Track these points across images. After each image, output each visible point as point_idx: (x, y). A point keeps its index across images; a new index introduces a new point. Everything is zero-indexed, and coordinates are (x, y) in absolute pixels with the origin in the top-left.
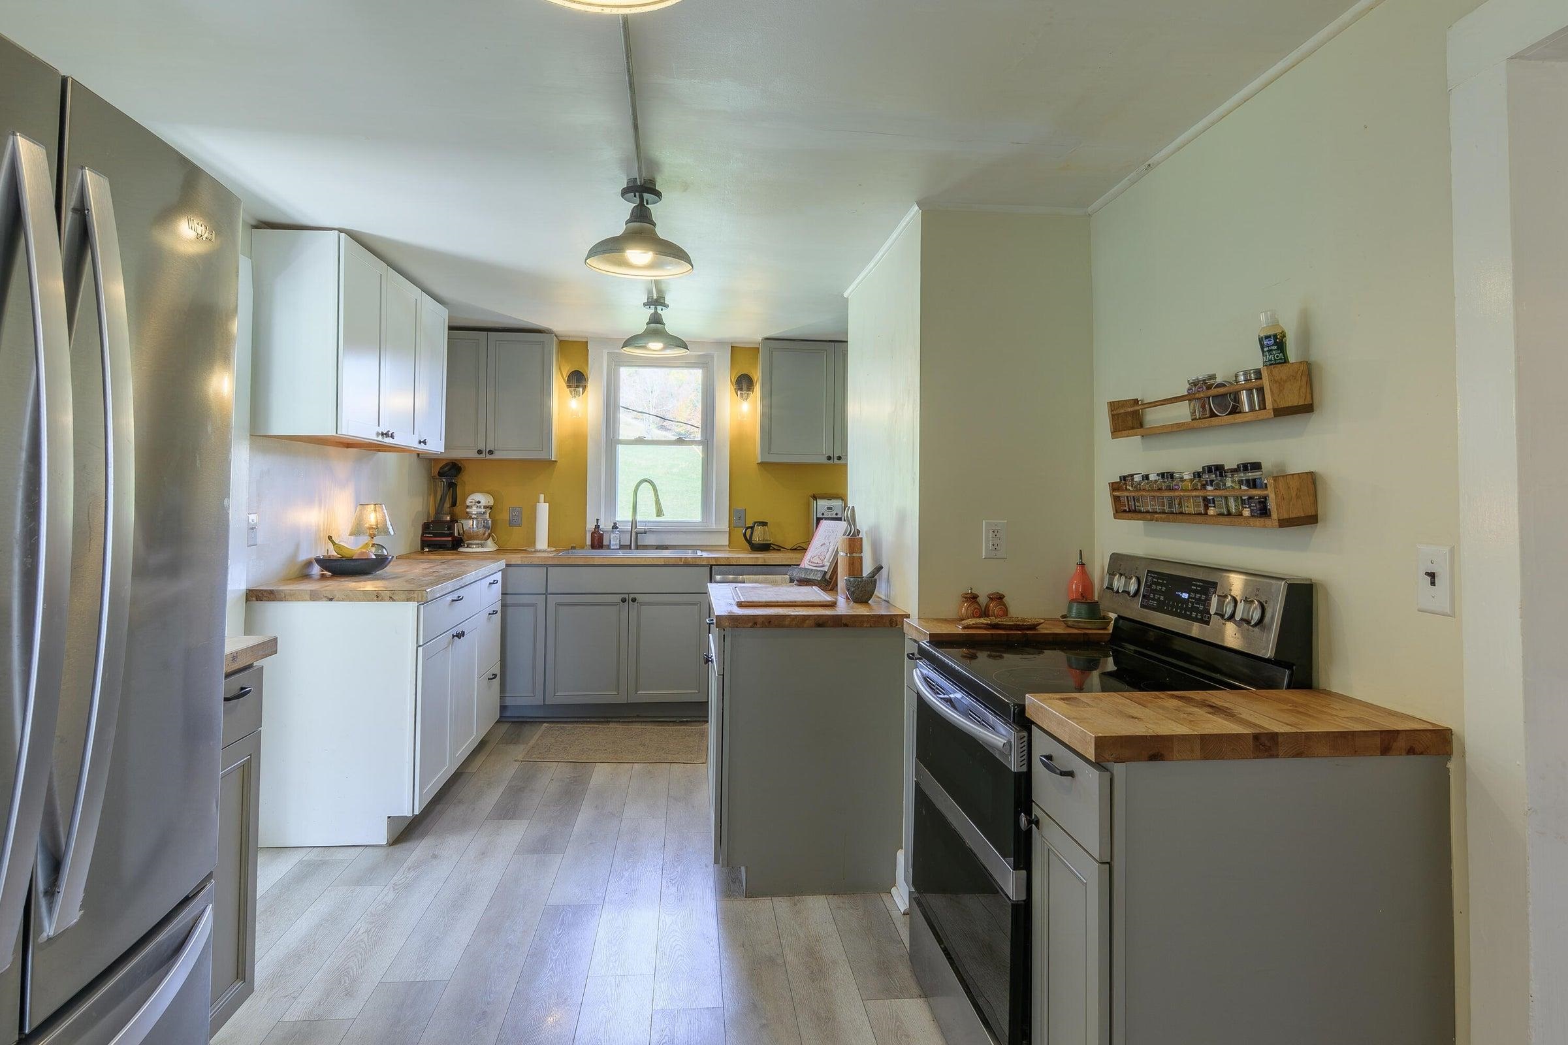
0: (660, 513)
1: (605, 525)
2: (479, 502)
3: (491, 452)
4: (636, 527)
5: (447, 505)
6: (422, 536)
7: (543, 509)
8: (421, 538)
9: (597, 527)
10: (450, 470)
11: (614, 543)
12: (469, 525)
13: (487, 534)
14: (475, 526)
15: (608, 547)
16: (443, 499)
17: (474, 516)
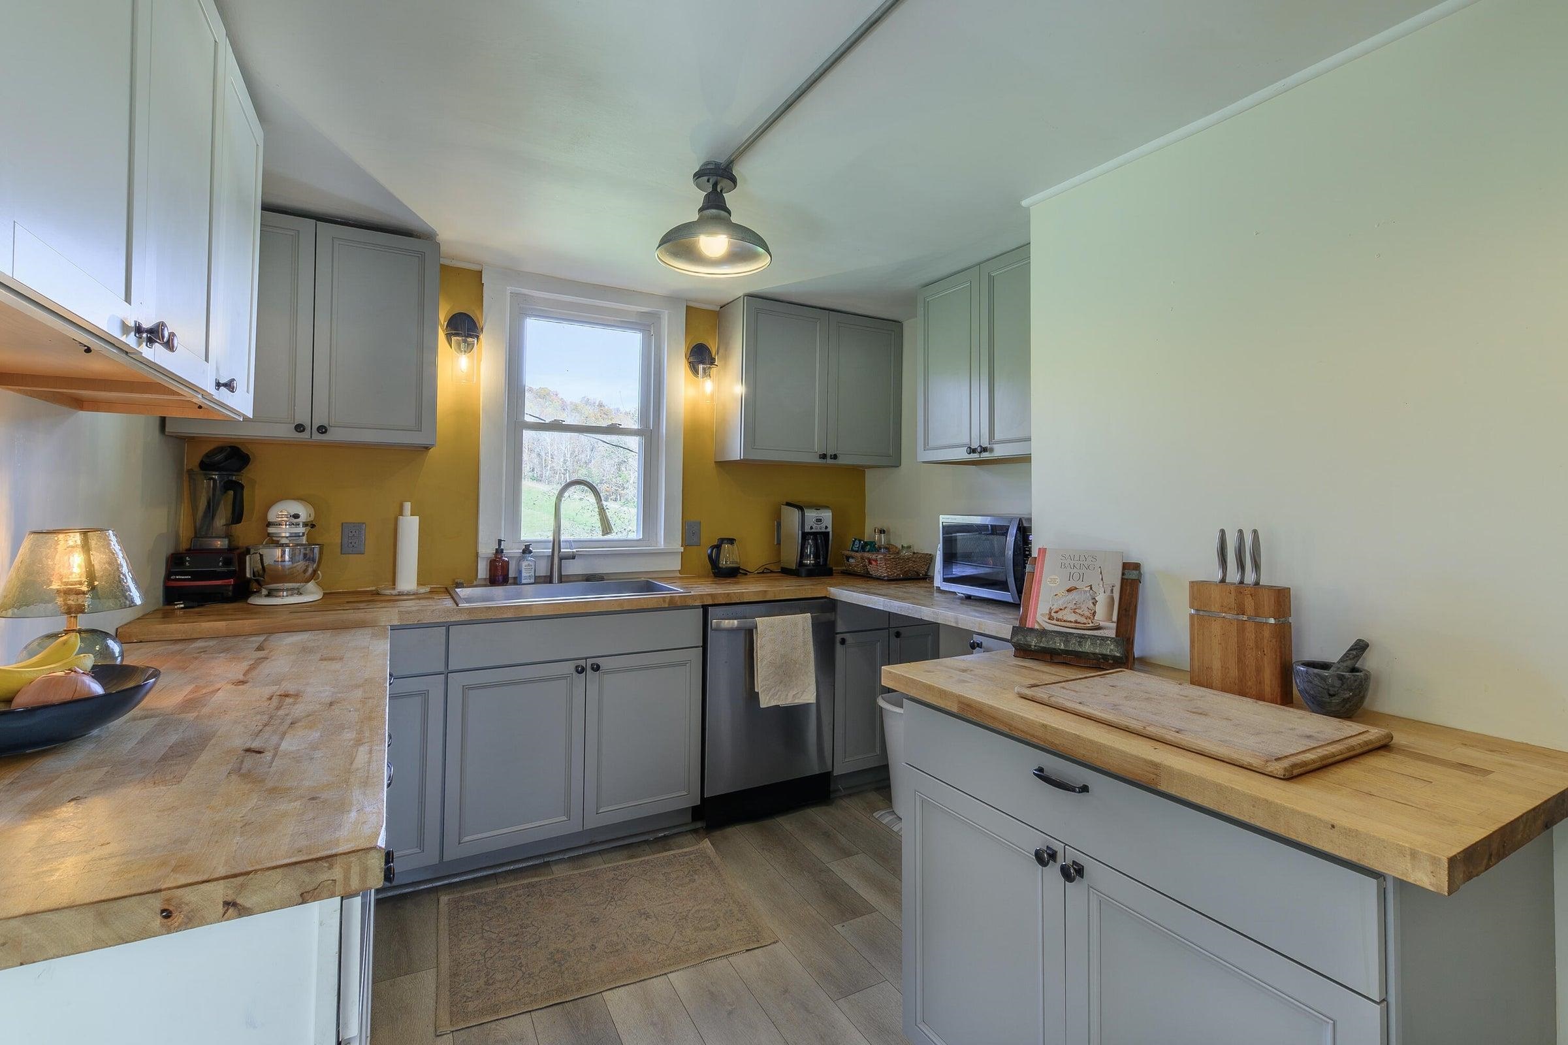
0: (607, 528)
1: (512, 550)
2: (296, 516)
3: (322, 430)
4: (559, 551)
5: (220, 522)
6: (167, 578)
7: (410, 526)
8: (165, 582)
9: (499, 551)
10: (226, 459)
11: (527, 575)
12: (273, 555)
13: (310, 570)
14: (287, 558)
15: (517, 581)
16: (211, 510)
17: (284, 541)
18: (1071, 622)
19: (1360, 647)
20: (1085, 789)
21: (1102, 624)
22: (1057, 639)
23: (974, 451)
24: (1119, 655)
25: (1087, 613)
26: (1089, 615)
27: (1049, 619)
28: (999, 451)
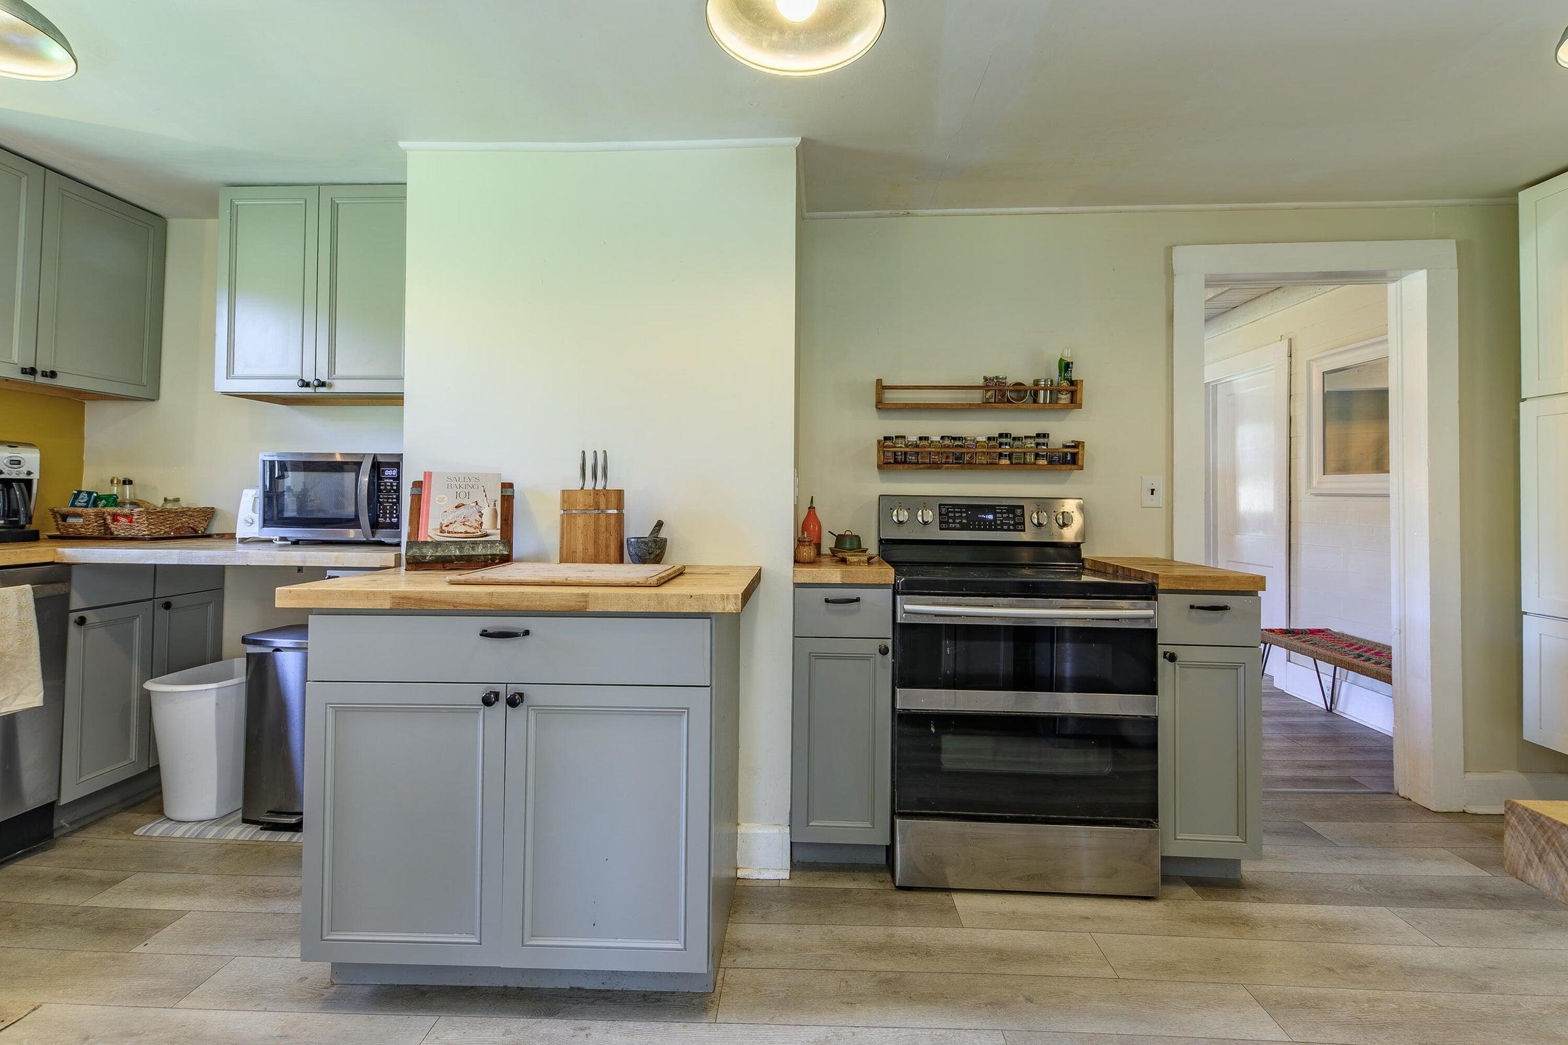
18: (461, 533)
19: (660, 524)
20: (527, 633)
21: (489, 532)
22: (452, 548)
23: (307, 385)
24: (506, 553)
25: (475, 525)
26: (477, 526)
27: (441, 532)
28: (340, 387)
